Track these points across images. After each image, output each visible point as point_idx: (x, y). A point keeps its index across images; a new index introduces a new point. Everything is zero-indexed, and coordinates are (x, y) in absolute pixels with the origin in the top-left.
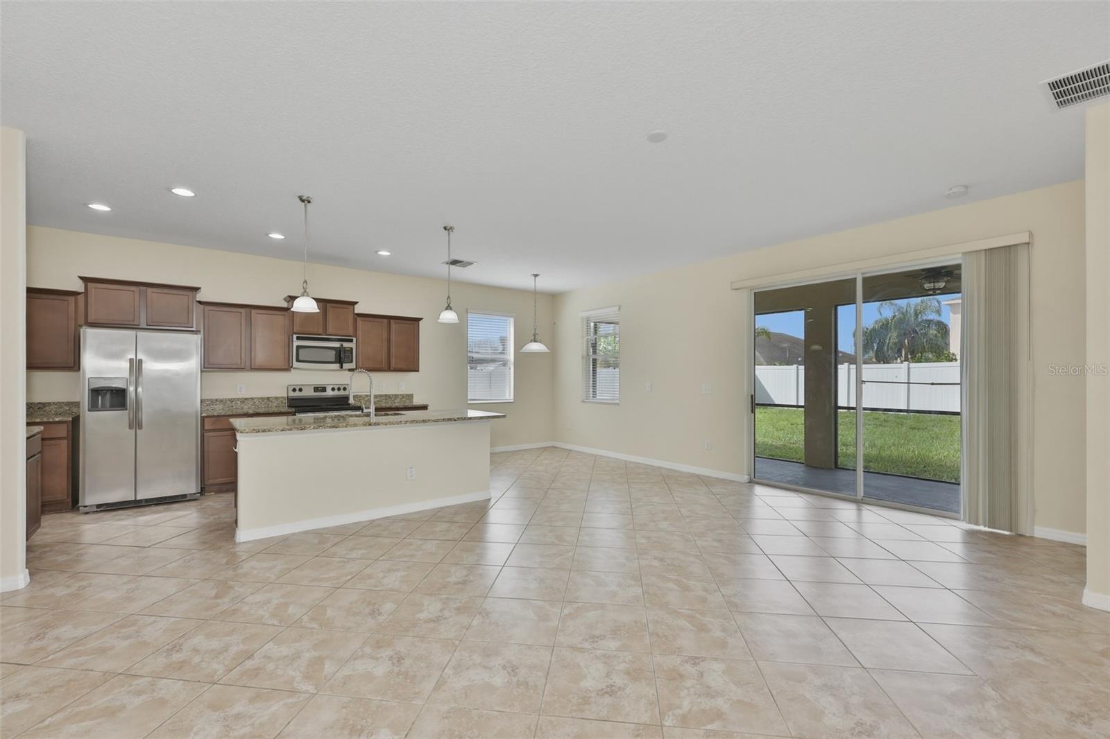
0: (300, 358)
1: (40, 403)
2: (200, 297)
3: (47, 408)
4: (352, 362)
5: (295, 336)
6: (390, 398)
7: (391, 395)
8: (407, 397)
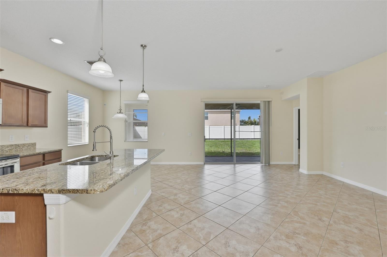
6: (19, 147)
7: (20, 145)
8: (32, 145)
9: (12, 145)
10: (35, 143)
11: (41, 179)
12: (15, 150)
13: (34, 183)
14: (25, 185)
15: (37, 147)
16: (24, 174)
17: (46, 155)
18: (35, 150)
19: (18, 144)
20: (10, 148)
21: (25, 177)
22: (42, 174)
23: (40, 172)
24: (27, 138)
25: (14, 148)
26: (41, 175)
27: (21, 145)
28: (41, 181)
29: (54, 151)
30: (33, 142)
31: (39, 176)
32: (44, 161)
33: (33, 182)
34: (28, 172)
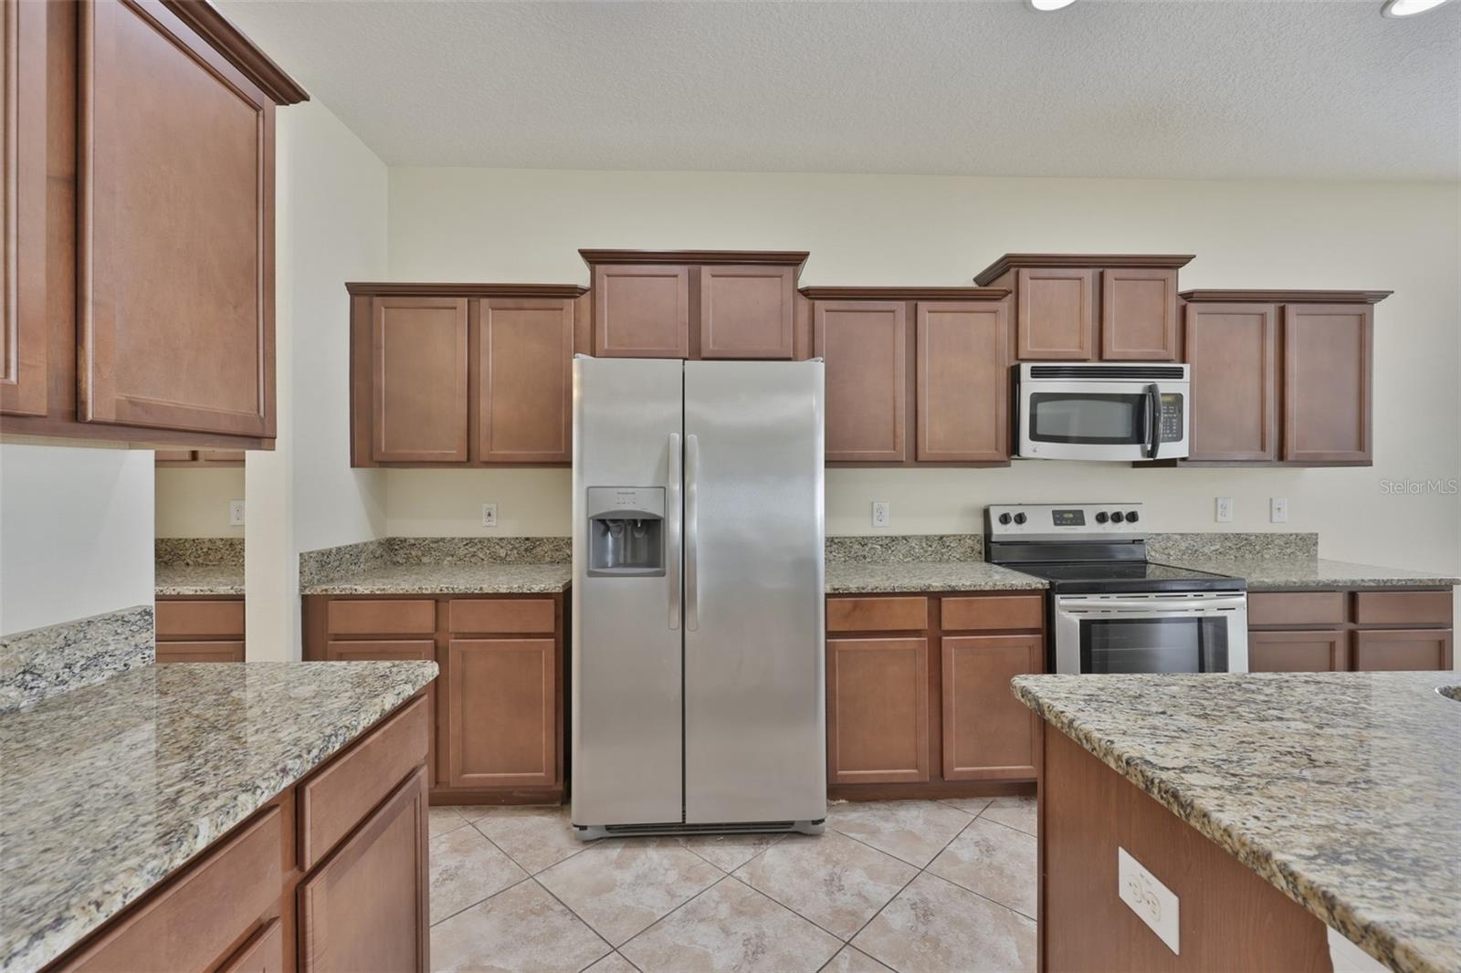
0: (1040, 431)
1: (527, 539)
2: (810, 276)
3: (539, 549)
4: (1179, 437)
5: (1026, 369)
6: (1251, 544)
7: (1253, 537)
8: (1300, 543)
9: (1226, 537)
10: (1311, 534)
11: (1323, 773)
12: (1236, 557)
13: (1273, 790)
14: (1227, 783)
15: (1323, 551)
16: (1238, 696)
17: (1361, 596)
18: (1311, 565)
19: (1247, 534)
20: (1218, 547)
21: (1237, 723)
22: (1328, 731)
23: (1319, 709)
24: (1279, 509)
25: (1234, 547)
26: (1320, 742)
27: (1257, 537)
28: (1319, 796)
29: (1409, 583)
30: (1303, 530)
31: (1307, 742)
32: (1352, 626)
33: (1272, 780)
34: (1259, 691)
